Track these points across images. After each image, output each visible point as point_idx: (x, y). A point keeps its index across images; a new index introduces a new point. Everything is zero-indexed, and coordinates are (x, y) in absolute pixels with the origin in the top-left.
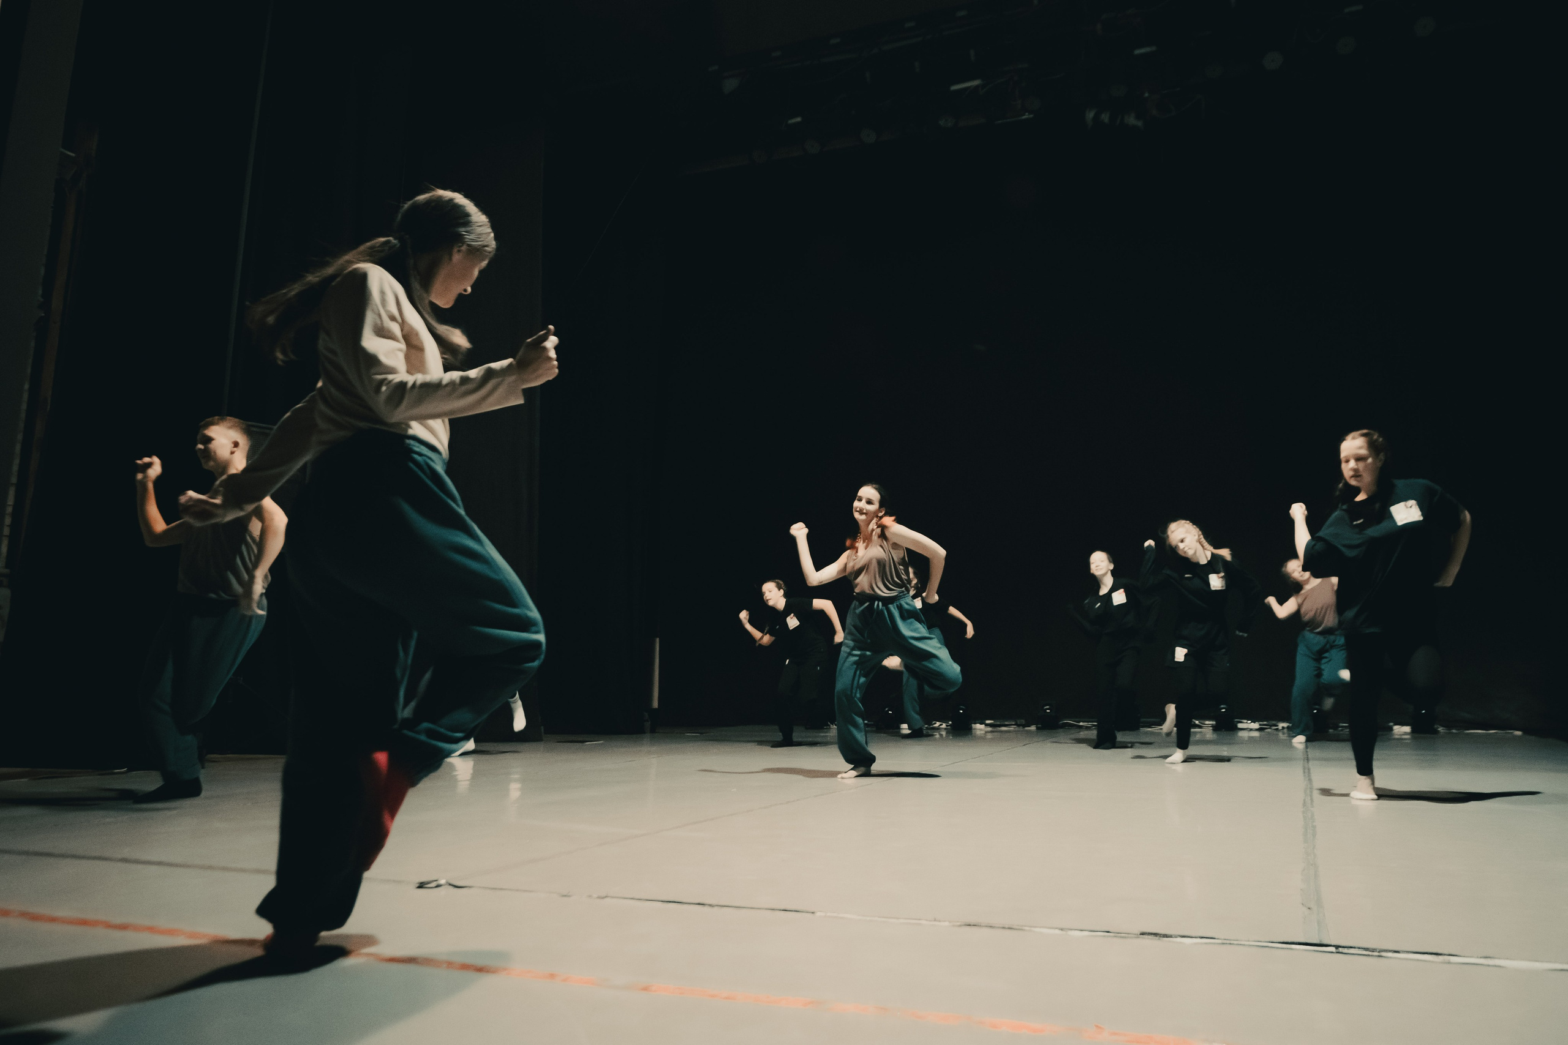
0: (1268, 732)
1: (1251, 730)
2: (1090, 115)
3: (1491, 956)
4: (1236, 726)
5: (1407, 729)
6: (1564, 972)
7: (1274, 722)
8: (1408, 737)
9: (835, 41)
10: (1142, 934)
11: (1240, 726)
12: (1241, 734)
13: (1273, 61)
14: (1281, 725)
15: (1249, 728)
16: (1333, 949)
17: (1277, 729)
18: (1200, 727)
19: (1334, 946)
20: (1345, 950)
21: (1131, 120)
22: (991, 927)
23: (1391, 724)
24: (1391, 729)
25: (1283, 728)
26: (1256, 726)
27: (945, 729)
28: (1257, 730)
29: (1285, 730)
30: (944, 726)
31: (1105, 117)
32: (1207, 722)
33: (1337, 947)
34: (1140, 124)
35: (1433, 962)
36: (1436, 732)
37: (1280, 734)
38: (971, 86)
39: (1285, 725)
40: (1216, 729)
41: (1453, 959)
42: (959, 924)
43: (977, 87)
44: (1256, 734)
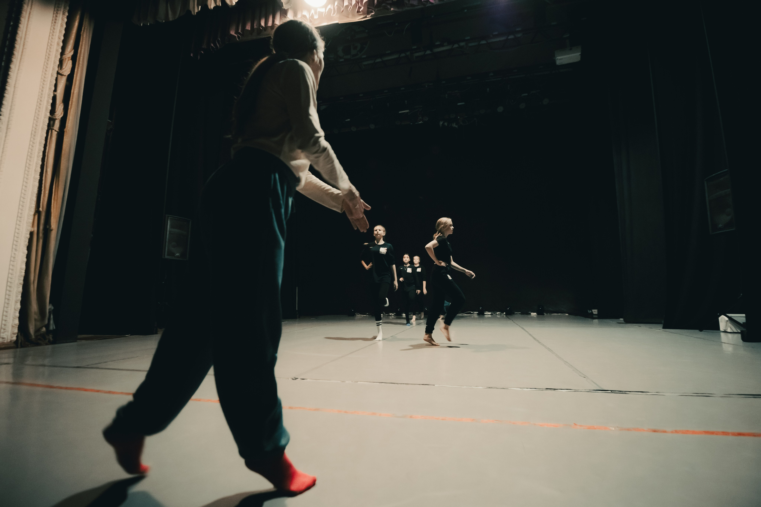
0: (494, 315)
1: (489, 315)
2: (441, 123)
3: (659, 392)
4: (484, 313)
5: (535, 314)
6: (682, 396)
7: (496, 312)
8: (535, 316)
9: (361, 95)
10: (547, 389)
11: (485, 313)
12: (485, 316)
13: (500, 109)
14: (498, 313)
15: (488, 314)
16: (610, 392)
17: (497, 314)
18: (473, 314)
19: (610, 391)
20: (614, 392)
21: (454, 125)
22: (497, 388)
23: (530, 312)
24: (530, 314)
25: (498, 314)
26: (490, 313)
27: (393, 315)
28: (490, 314)
29: (499, 315)
30: (393, 314)
31: (446, 124)
32: (475, 312)
33: (611, 391)
34: (457, 126)
35: (641, 394)
36: (544, 315)
37: (498, 316)
38: (405, 112)
39: (499, 313)
40: (478, 314)
41: (648, 393)
42: (485, 387)
43: (407, 113)
44: (490, 316)
